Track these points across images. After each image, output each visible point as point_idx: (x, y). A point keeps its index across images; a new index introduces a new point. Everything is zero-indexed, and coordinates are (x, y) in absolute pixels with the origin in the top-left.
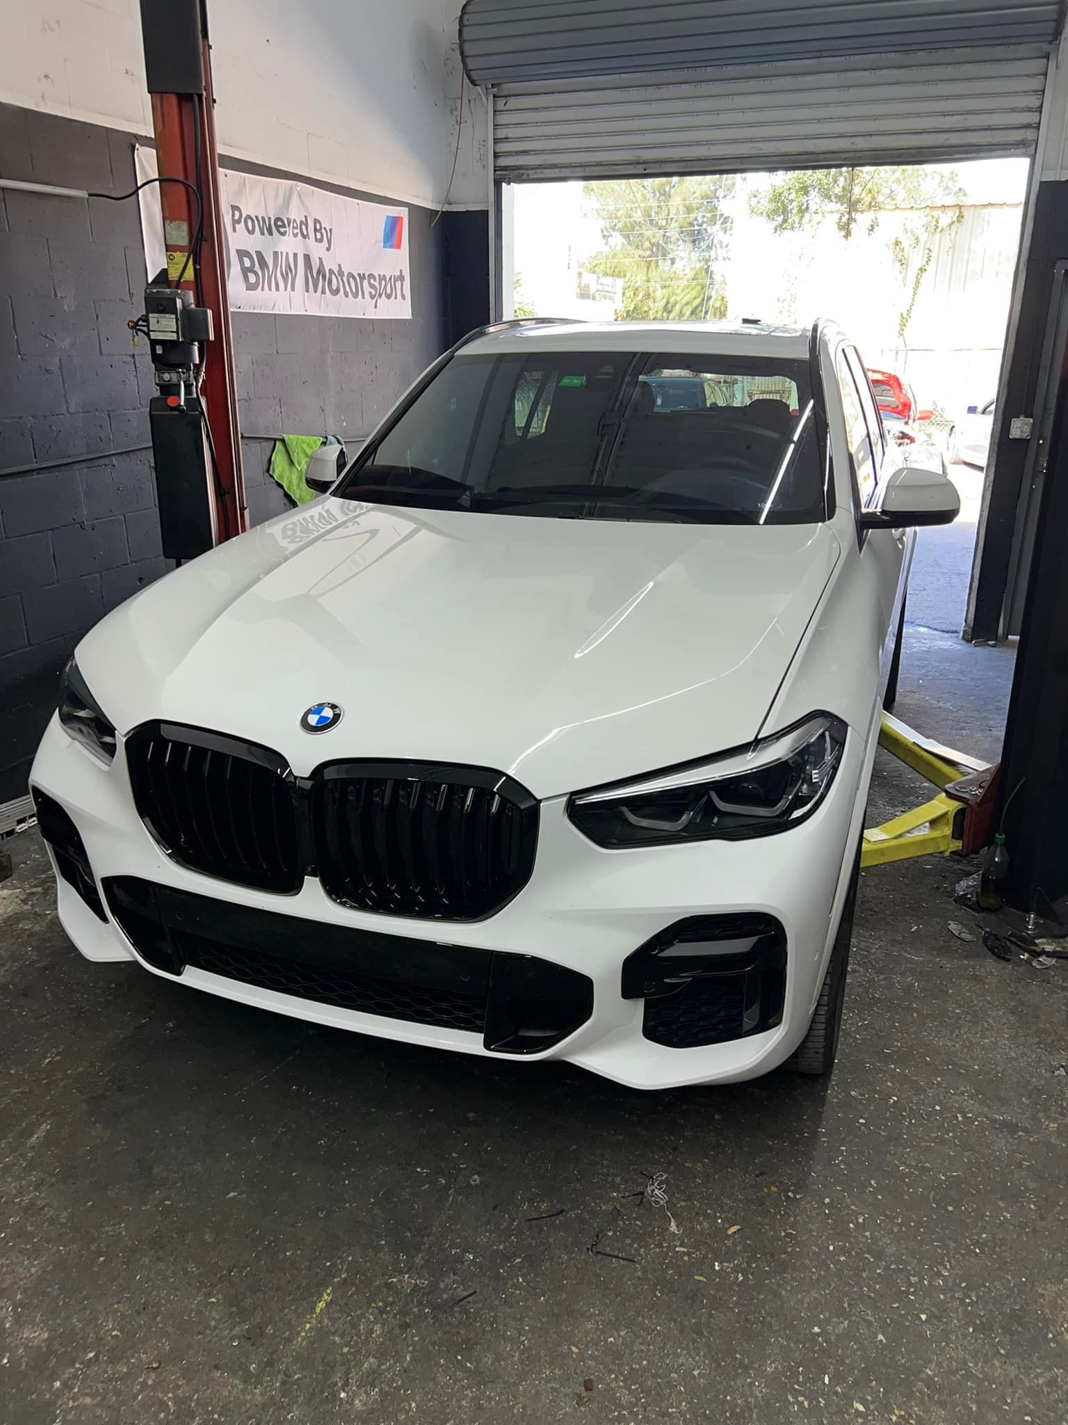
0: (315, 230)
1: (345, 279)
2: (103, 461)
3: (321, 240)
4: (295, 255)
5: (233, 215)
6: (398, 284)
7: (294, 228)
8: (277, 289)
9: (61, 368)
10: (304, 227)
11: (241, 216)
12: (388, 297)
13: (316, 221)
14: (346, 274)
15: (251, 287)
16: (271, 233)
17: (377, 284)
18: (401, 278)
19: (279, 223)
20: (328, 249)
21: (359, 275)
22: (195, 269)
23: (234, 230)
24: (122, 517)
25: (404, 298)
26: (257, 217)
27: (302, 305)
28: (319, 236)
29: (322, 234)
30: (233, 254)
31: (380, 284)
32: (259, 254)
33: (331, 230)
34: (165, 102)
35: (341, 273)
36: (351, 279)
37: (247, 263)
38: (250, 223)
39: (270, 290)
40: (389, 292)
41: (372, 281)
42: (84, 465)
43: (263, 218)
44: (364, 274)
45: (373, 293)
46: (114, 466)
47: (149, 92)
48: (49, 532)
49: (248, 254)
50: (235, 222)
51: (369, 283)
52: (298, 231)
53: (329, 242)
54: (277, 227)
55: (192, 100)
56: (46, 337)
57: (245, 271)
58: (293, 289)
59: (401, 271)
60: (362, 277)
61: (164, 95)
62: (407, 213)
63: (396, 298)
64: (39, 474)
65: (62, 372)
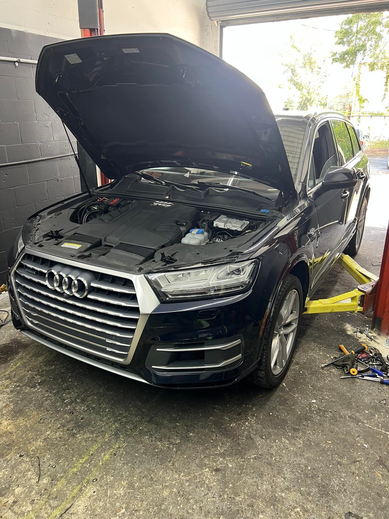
2: (65, 158)
9: (52, 125)
24: (73, 177)
34: (85, 32)
42: (59, 159)
46: (70, 159)
47: (80, 28)
48: (46, 182)
55: (95, 31)
56: (47, 114)
61: (85, 29)
64: (42, 162)
65: (52, 127)
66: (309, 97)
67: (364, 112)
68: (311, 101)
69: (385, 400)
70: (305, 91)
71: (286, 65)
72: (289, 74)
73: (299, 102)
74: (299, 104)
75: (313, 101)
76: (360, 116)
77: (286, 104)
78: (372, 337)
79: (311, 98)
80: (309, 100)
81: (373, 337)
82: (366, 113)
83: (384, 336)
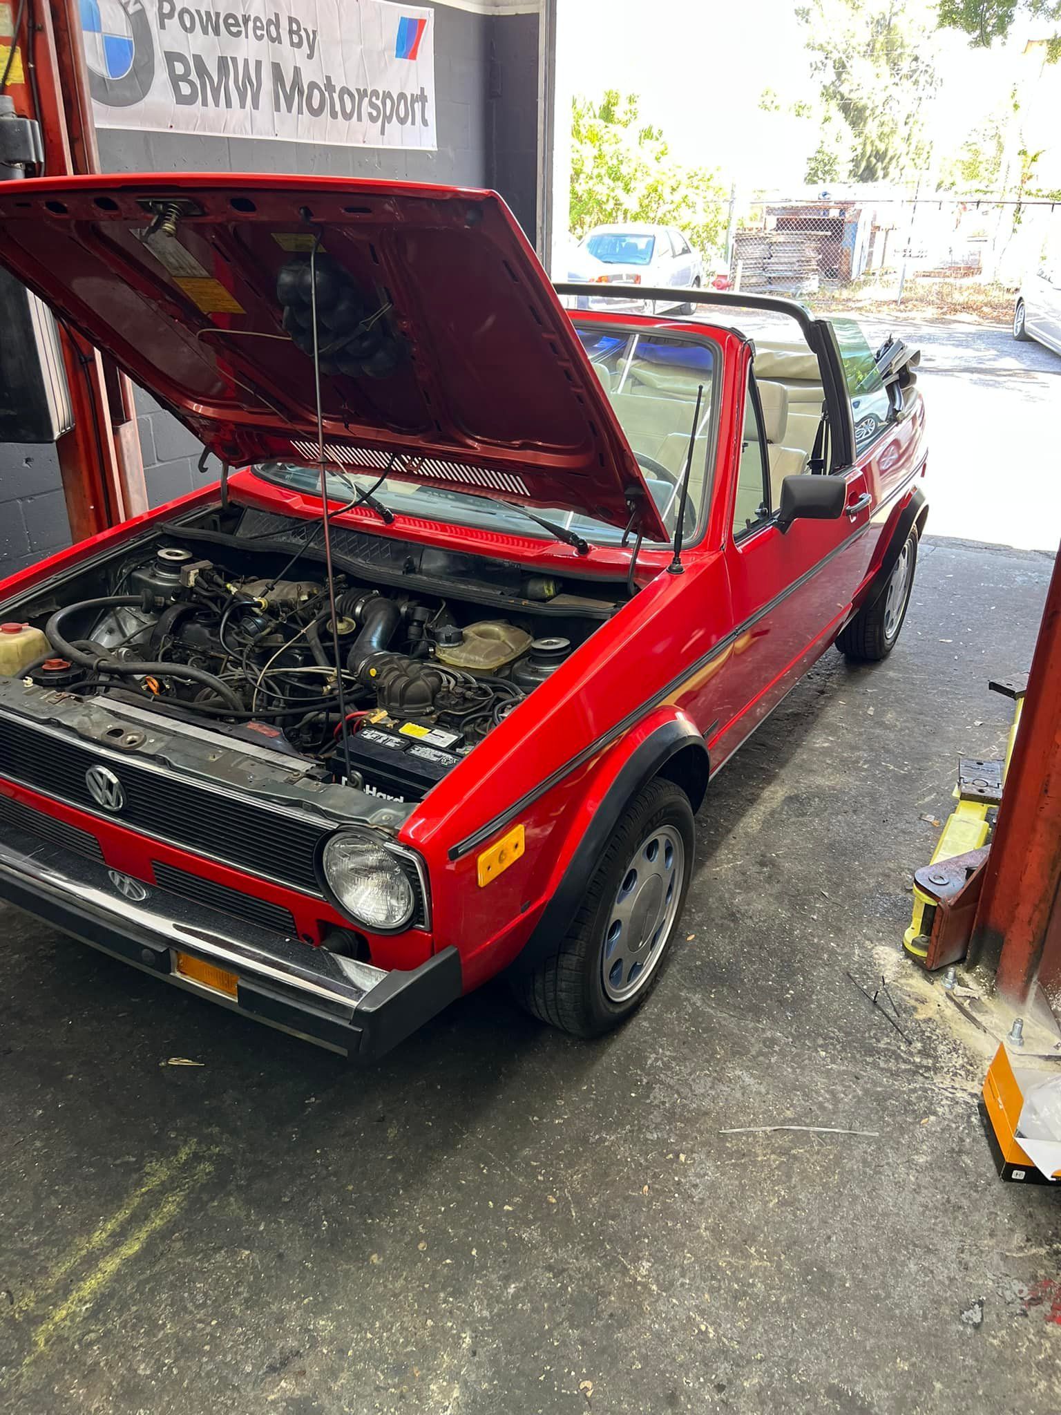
0: (291, 32)
1: (336, 96)
3: (299, 45)
4: (258, 64)
5: (161, 8)
6: (418, 106)
7: (255, 28)
8: (229, 104)
10: (272, 28)
11: (173, 9)
12: (402, 121)
13: (291, 20)
14: (338, 90)
15: (182, 100)
16: (217, 32)
17: (379, 103)
18: (422, 98)
19: (231, 21)
20: (310, 56)
21: (358, 90)
22: (27, 71)
23: (163, 26)
25: (425, 123)
26: (198, 12)
27: (271, 128)
28: (296, 39)
29: (300, 37)
30: (159, 58)
31: (384, 104)
32: (198, 59)
33: (314, 32)
35: (330, 86)
36: (346, 96)
37: (179, 68)
38: (187, 18)
39: (217, 105)
40: (402, 114)
41: (374, 99)
43: (208, 14)
44: (365, 90)
45: (375, 113)
49: (181, 58)
50: (162, 17)
51: (370, 100)
52: (265, 32)
53: (312, 47)
54: (227, 26)
57: (175, 80)
58: (256, 105)
59: (422, 89)
60: (363, 94)
62: (432, 15)
63: (413, 123)
66: (882, 147)
67: (1034, 192)
68: (887, 160)
69: (981, 1303)
70: (871, 128)
71: (821, 48)
72: (829, 76)
73: (853, 161)
74: (851, 166)
75: (891, 159)
76: (1020, 204)
77: (813, 165)
78: (966, 1004)
79: (887, 150)
80: (880, 156)
81: (968, 1001)
82: (1040, 194)
83: (1008, 1003)
